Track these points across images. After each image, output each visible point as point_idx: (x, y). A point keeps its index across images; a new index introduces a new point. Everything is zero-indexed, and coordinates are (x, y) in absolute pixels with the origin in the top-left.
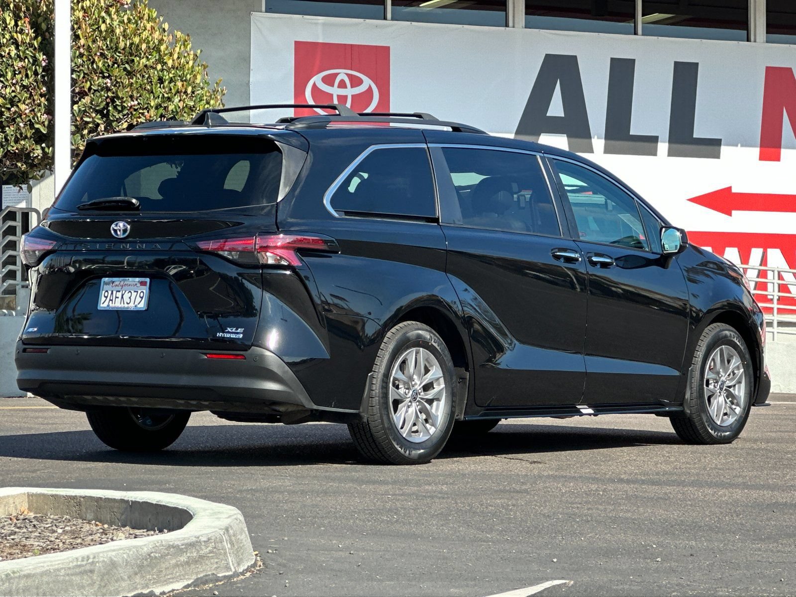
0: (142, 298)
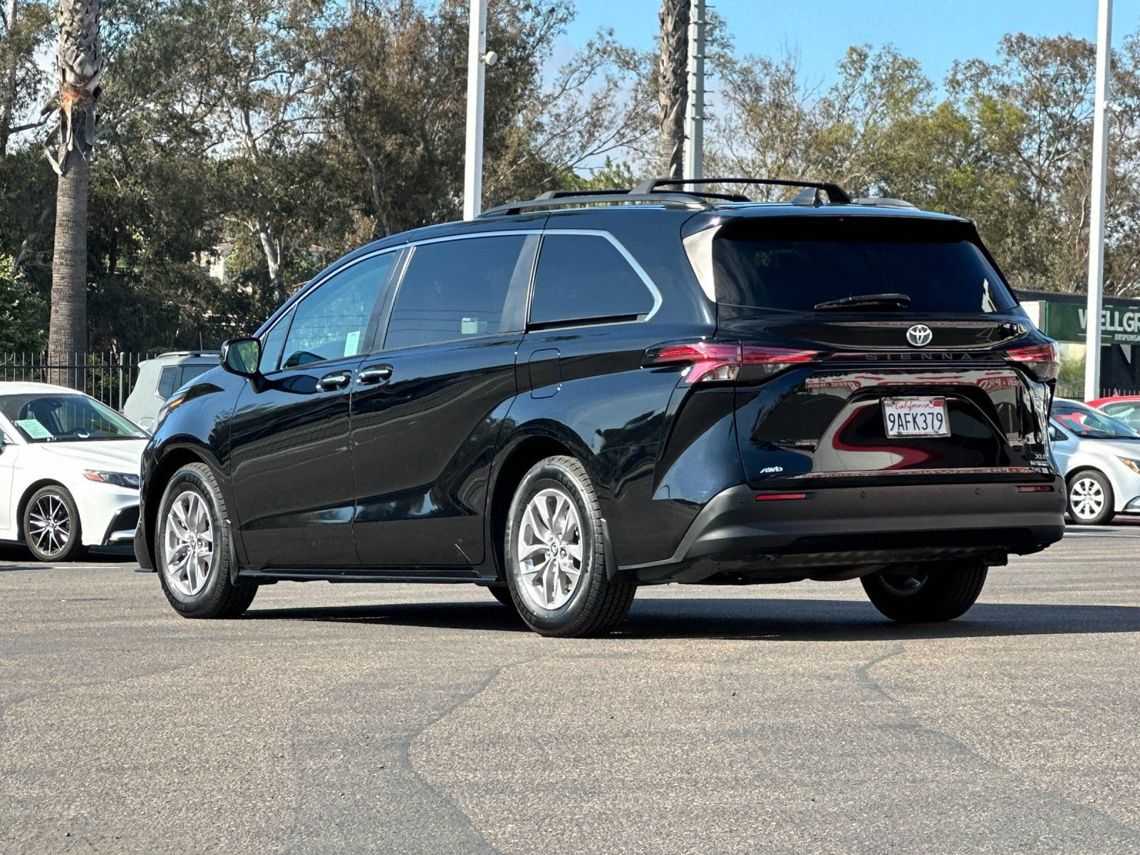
0: (941, 421)
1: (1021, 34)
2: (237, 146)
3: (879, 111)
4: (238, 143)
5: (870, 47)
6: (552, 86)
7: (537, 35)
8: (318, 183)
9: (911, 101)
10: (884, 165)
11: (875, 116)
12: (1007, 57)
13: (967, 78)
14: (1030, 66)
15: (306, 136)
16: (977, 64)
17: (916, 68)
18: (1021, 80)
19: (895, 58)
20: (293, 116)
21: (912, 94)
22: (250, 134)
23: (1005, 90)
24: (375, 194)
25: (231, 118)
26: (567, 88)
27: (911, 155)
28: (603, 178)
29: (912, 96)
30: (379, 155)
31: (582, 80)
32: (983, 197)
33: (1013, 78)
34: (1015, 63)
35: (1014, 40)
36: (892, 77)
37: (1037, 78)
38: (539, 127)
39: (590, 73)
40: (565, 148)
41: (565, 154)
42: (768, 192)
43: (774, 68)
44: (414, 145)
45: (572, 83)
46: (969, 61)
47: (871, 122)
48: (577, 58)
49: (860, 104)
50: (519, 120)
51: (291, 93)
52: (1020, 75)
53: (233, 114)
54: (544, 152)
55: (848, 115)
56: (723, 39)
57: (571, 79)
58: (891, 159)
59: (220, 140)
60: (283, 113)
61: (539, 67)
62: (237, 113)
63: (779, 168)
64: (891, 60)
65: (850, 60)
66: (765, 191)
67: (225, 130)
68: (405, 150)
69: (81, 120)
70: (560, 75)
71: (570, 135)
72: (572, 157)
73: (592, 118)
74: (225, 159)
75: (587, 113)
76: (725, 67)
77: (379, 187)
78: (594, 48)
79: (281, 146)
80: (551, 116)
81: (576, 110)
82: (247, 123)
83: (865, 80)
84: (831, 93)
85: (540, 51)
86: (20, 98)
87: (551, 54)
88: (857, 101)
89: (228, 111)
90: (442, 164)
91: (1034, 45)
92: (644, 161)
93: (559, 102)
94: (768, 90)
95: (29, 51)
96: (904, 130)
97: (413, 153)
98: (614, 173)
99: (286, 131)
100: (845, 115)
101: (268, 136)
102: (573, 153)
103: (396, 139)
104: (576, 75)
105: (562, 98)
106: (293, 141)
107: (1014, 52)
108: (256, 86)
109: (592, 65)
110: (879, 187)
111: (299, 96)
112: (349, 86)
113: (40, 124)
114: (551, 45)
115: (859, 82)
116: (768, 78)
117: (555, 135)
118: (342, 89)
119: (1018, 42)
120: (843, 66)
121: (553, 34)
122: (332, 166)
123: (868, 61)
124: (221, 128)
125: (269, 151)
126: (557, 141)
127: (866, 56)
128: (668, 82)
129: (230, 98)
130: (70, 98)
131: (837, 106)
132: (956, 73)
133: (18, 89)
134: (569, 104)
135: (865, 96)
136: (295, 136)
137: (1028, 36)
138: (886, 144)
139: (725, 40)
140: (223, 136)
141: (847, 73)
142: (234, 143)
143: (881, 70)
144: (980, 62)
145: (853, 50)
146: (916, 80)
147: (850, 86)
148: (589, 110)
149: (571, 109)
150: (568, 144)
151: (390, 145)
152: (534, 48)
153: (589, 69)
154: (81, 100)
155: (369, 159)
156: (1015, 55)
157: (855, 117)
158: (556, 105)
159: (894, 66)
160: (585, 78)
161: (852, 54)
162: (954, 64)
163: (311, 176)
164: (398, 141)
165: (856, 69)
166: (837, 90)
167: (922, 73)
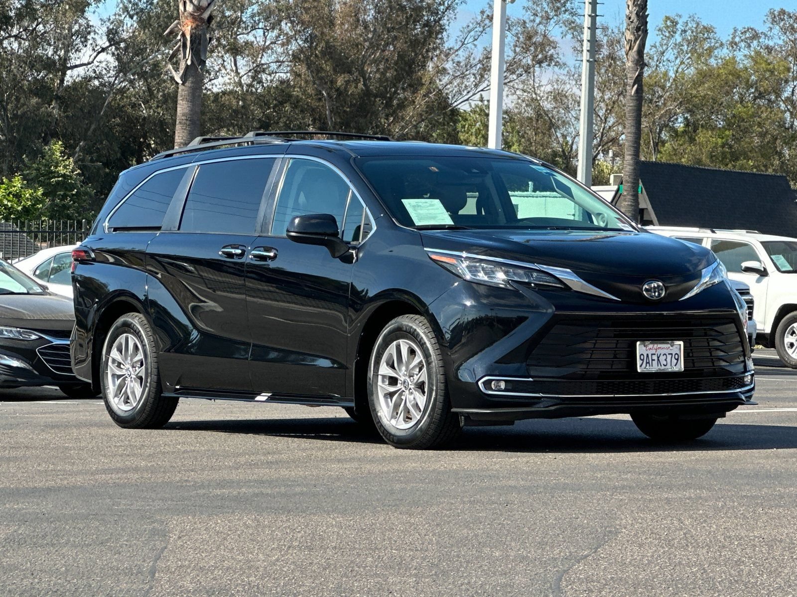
1: (782, 9)
2: (229, 81)
3: (686, 62)
4: (230, 79)
5: (680, 16)
6: (454, 42)
7: (446, 5)
8: (288, 108)
9: (710, 56)
10: (689, 101)
11: (683, 66)
12: (771, 26)
13: (742, 41)
14: (788, 32)
15: (277, 74)
16: (750, 30)
17: (713, 32)
18: (781, 42)
19: (698, 24)
20: (268, 60)
21: (711, 50)
22: (237, 73)
23: (769, 49)
24: (328, 118)
25: (224, 61)
26: (466, 43)
27: (708, 95)
28: (478, 109)
29: (710, 52)
30: (331, 89)
31: (476, 38)
32: (759, 125)
33: (775, 41)
34: (777, 29)
35: (776, 13)
36: (696, 39)
37: (792, 41)
38: (444, 71)
39: (482, 32)
40: (463, 86)
41: (463, 91)
42: (606, 120)
43: (610, 30)
44: (356, 81)
45: (469, 40)
46: (745, 28)
47: (680, 70)
48: (472, 21)
49: (672, 58)
50: (430, 66)
51: (267, 44)
52: (780, 38)
53: (225, 59)
54: (448, 89)
55: (663, 65)
56: (573, 9)
57: (469, 36)
58: (696, 97)
59: (216, 77)
60: (261, 58)
61: (447, 27)
62: (228, 57)
63: (614, 103)
64: (695, 26)
65: (664, 25)
66: (603, 118)
67: (220, 70)
68: (351, 86)
69: (197, 41)
70: (461, 34)
71: (467, 77)
72: (468, 92)
73: (483, 65)
74: (220, 91)
75: (480, 61)
76: (575, 30)
77: (331, 112)
78: (485, 15)
79: (260, 82)
80: (454, 63)
81: (472, 59)
82: (236, 65)
83: (676, 40)
84: (651, 49)
85: (448, 16)
86: (76, 45)
87: (455, 18)
88: (670, 55)
89: (222, 56)
90: (376, 96)
91: (790, 17)
92: (515, 97)
93: (460, 52)
94: (605, 47)
95: (83, 12)
96: (704, 76)
97: (356, 87)
98: (486, 106)
99: (264, 71)
100: (661, 65)
101: (250, 74)
102: (469, 89)
103: (344, 77)
104: (472, 33)
105: (462, 50)
106: (269, 78)
107: (776, 22)
108: (242, 39)
109: (484, 27)
110: (684, 117)
111: (273, 46)
112: (311, 39)
113: (89, 64)
114: (456, 12)
115: (672, 41)
116: (606, 38)
117: (457, 77)
118: (306, 41)
119: (779, 15)
120: (660, 30)
121: (457, 4)
122: (297, 96)
123: (679, 26)
124: (217, 68)
125: (250, 85)
126: (458, 81)
127: (677, 23)
128: (632, 22)
129: (224, 47)
130: (189, 23)
131: (656, 59)
132: (734, 37)
133: (74, 38)
134: (466, 54)
135: (675, 51)
136: (270, 74)
137: (787, 10)
138: (691, 86)
139: (574, 10)
140: (218, 74)
141: (663, 35)
142: (226, 79)
143: (687, 33)
144: (752, 29)
145: (667, 18)
146: (713, 41)
147: (665, 45)
148: (481, 59)
149: (468, 58)
150: (465, 83)
151: (340, 81)
152: (444, 13)
153: (481, 29)
154: (197, 26)
155: (324, 92)
156: (777, 24)
157: (668, 67)
158: (457, 55)
159: (697, 31)
160: (479, 36)
161: (667, 21)
162: (733, 31)
163: (282, 103)
164: (346, 79)
165: (669, 32)
166: (656, 47)
167: (717, 36)
